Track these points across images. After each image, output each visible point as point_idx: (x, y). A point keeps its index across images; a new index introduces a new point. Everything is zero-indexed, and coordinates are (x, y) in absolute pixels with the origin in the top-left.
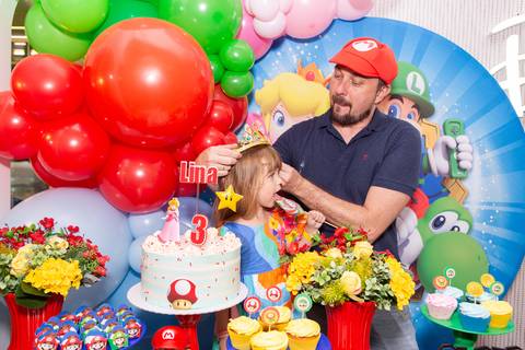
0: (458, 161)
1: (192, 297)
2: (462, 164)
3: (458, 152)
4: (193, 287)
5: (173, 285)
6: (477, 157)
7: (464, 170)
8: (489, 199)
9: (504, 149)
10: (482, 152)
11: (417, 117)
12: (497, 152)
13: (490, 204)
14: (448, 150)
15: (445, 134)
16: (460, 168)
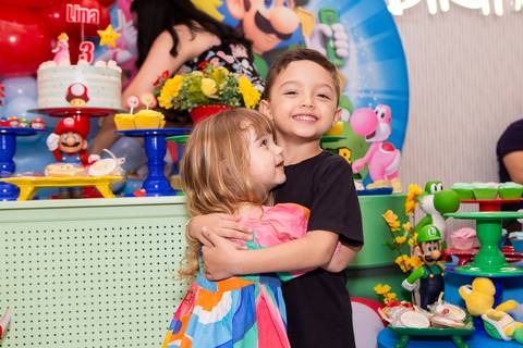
0: (335, 49)
1: (85, 97)
2: (339, 52)
3: (334, 39)
4: (86, 89)
5: (70, 89)
6: (353, 46)
7: (340, 58)
8: (366, 87)
9: (377, 38)
10: (357, 41)
11: (293, 4)
12: (371, 40)
13: (367, 91)
14: (325, 39)
15: (321, 22)
16: (337, 57)
